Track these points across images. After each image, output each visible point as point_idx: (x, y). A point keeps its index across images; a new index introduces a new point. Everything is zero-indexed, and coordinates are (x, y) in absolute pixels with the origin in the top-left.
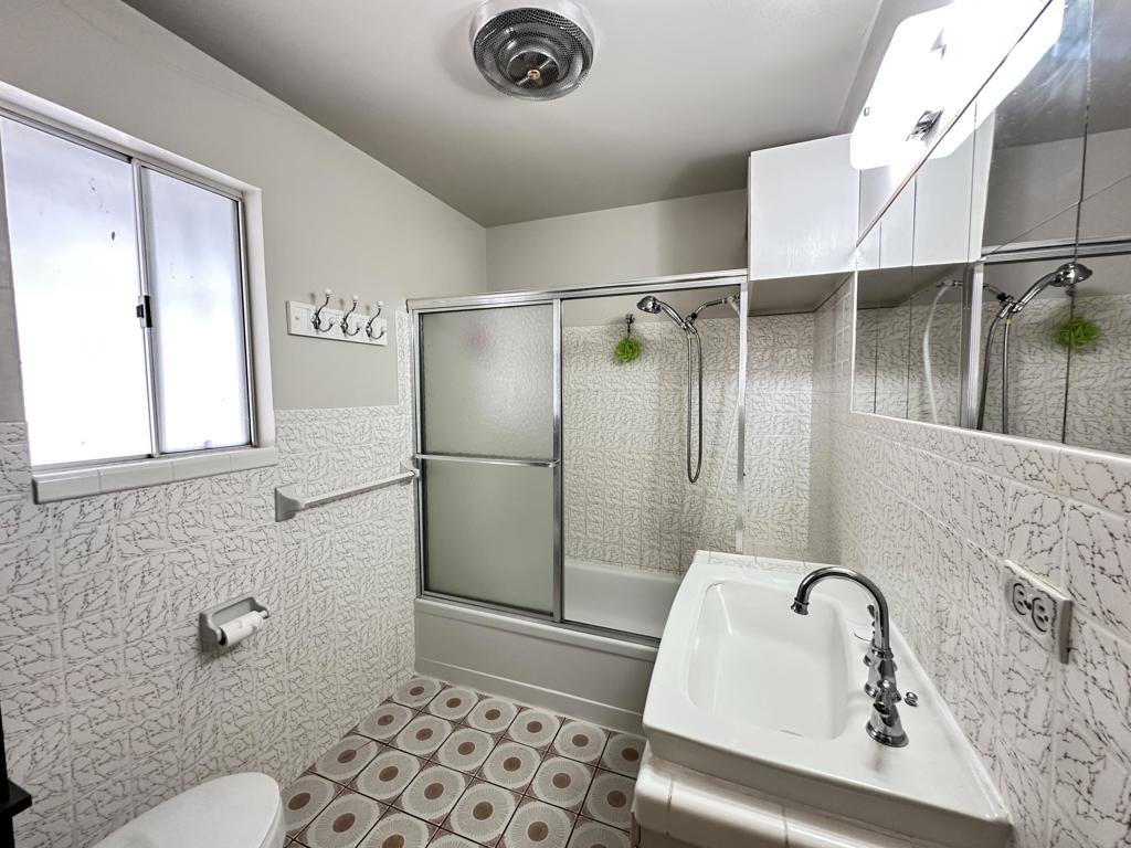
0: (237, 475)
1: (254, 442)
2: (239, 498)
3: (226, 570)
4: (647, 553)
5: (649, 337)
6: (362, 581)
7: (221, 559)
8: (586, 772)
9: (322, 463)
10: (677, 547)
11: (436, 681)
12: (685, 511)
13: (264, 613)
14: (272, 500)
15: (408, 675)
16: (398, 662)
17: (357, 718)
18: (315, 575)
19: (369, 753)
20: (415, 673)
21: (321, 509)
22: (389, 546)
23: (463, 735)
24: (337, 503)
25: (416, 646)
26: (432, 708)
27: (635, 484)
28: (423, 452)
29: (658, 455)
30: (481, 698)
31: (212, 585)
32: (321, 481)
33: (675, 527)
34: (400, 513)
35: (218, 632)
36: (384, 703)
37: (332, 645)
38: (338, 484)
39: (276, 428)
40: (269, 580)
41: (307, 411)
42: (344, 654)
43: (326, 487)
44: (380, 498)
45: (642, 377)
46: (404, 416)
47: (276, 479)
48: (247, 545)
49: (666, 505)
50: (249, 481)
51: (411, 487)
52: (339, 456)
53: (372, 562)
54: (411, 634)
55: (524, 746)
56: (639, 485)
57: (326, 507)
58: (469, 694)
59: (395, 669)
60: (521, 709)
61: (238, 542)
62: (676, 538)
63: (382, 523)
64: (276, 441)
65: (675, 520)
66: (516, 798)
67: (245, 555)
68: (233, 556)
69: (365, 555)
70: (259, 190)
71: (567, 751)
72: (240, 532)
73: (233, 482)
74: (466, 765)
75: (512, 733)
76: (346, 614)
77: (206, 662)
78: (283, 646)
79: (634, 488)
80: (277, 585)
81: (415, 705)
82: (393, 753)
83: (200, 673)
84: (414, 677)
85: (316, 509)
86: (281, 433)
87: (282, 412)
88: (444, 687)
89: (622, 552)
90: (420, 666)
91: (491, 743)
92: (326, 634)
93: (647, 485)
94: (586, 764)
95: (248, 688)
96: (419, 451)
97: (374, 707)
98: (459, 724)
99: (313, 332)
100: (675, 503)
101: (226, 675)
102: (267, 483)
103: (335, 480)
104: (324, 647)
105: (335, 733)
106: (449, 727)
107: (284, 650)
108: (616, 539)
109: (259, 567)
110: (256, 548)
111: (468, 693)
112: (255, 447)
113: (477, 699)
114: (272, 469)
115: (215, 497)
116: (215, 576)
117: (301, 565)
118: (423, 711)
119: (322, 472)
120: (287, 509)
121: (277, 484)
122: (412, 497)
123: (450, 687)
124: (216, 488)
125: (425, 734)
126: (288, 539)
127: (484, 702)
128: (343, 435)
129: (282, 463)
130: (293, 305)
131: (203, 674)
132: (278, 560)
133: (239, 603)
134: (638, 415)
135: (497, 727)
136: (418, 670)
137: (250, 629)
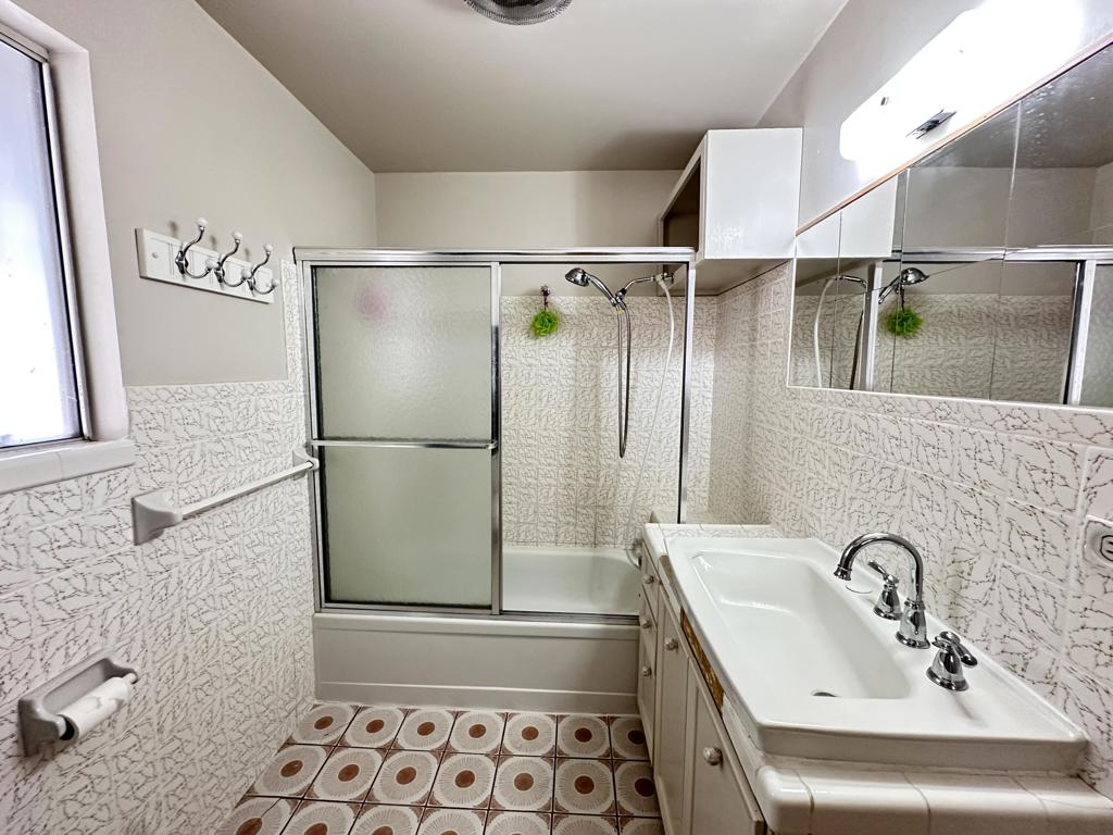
0: (71, 484)
1: (87, 431)
2: (77, 518)
3: (60, 626)
4: (562, 530)
5: (566, 312)
6: (253, 604)
7: (49, 613)
8: (546, 765)
9: (197, 457)
10: (592, 520)
11: (346, 706)
12: (601, 485)
13: (131, 677)
14: (127, 516)
15: (309, 707)
16: (298, 693)
17: (253, 776)
18: (192, 609)
19: (280, 816)
20: (316, 702)
21: (197, 521)
22: (283, 557)
23: (397, 762)
24: (218, 510)
25: (316, 671)
26: (349, 739)
27: (551, 461)
28: (321, 437)
29: (574, 431)
30: (407, 713)
31: (37, 655)
32: (196, 483)
33: (590, 501)
34: (293, 514)
35: (61, 723)
36: (283, 747)
37: (218, 695)
38: (218, 483)
39: (130, 412)
40: (128, 628)
41: (173, 388)
42: (233, 702)
43: (202, 490)
44: (271, 497)
45: (557, 352)
46: (294, 394)
47: (132, 485)
48: (92, 585)
49: (582, 480)
50: (90, 492)
51: (304, 481)
52: (219, 448)
53: (264, 580)
54: (310, 658)
55: (472, 755)
56: (556, 463)
57: (204, 517)
58: (391, 712)
59: (294, 703)
60: (456, 715)
61: (79, 583)
62: (591, 512)
63: (274, 529)
64: (130, 431)
65: (591, 494)
66: (481, 815)
67: (91, 599)
68: (70, 605)
69: (255, 572)
70: (86, 51)
71: (519, 749)
72: (80, 568)
73: (65, 494)
74: (412, 795)
75: (454, 743)
76: (234, 651)
77: (35, 770)
78: (153, 714)
79: (549, 465)
80: (140, 633)
81: (327, 741)
82: (312, 807)
83: (23, 788)
84: (315, 706)
85: (191, 521)
86: (137, 418)
87: (137, 389)
88: (358, 710)
89: (538, 530)
90: (321, 693)
91: (434, 762)
92: (210, 683)
93: (563, 461)
94: (543, 757)
95: (103, 786)
96: (315, 436)
97: (272, 757)
98: (388, 751)
99: (177, 278)
100: (590, 477)
101: (68, 780)
102: (121, 490)
103: (214, 480)
104: (208, 700)
105: (227, 804)
106: (378, 757)
107: (155, 721)
108: (530, 519)
109: (112, 613)
110: (106, 587)
111: (389, 710)
112: (90, 440)
113: (402, 716)
114: (124, 473)
115: (37, 520)
116: (41, 639)
117: (174, 599)
118: (341, 744)
119: (198, 470)
120: (150, 525)
121: (133, 492)
122: (306, 493)
123: (365, 708)
124: (37, 506)
125: (349, 773)
126: (153, 566)
127: (411, 717)
128: (223, 419)
129: (141, 462)
130: (147, 235)
131: (28, 791)
132: (140, 599)
133: (85, 671)
134: (554, 391)
135: (436, 741)
136: (318, 698)
137: (113, 705)
